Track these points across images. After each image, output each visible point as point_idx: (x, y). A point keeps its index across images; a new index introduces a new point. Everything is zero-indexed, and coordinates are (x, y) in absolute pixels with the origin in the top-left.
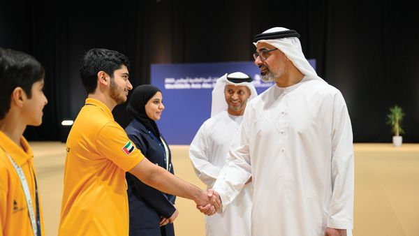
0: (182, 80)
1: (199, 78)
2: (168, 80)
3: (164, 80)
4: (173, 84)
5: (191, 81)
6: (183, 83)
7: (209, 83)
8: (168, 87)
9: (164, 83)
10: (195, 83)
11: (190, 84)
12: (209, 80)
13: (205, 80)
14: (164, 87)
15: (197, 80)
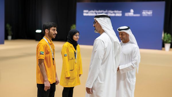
0: (92, 11)
1: (101, 10)
2: (85, 11)
3: (83, 11)
4: (87, 13)
5: (97, 12)
6: (92, 13)
7: (106, 13)
8: (85, 14)
9: (83, 13)
10: (99, 13)
11: (96, 13)
12: (106, 12)
13: (104, 12)
14: (83, 15)
15: (100, 11)
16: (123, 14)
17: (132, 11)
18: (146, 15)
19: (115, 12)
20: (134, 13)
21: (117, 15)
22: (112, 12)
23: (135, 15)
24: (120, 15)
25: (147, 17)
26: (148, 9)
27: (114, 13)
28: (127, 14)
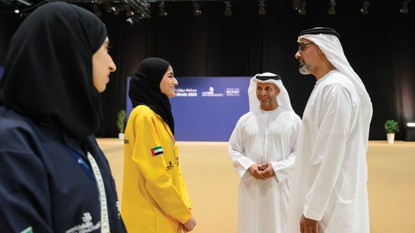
16: (199, 93)
17: (212, 89)
18: (232, 95)
19: (188, 90)
20: (215, 92)
21: (190, 95)
22: (183, 91)
23: (216, 95)
24: (196, 95)
25: (233, 98)
26: (234, 87)
27: (186, 92)
28: (204, 94)
